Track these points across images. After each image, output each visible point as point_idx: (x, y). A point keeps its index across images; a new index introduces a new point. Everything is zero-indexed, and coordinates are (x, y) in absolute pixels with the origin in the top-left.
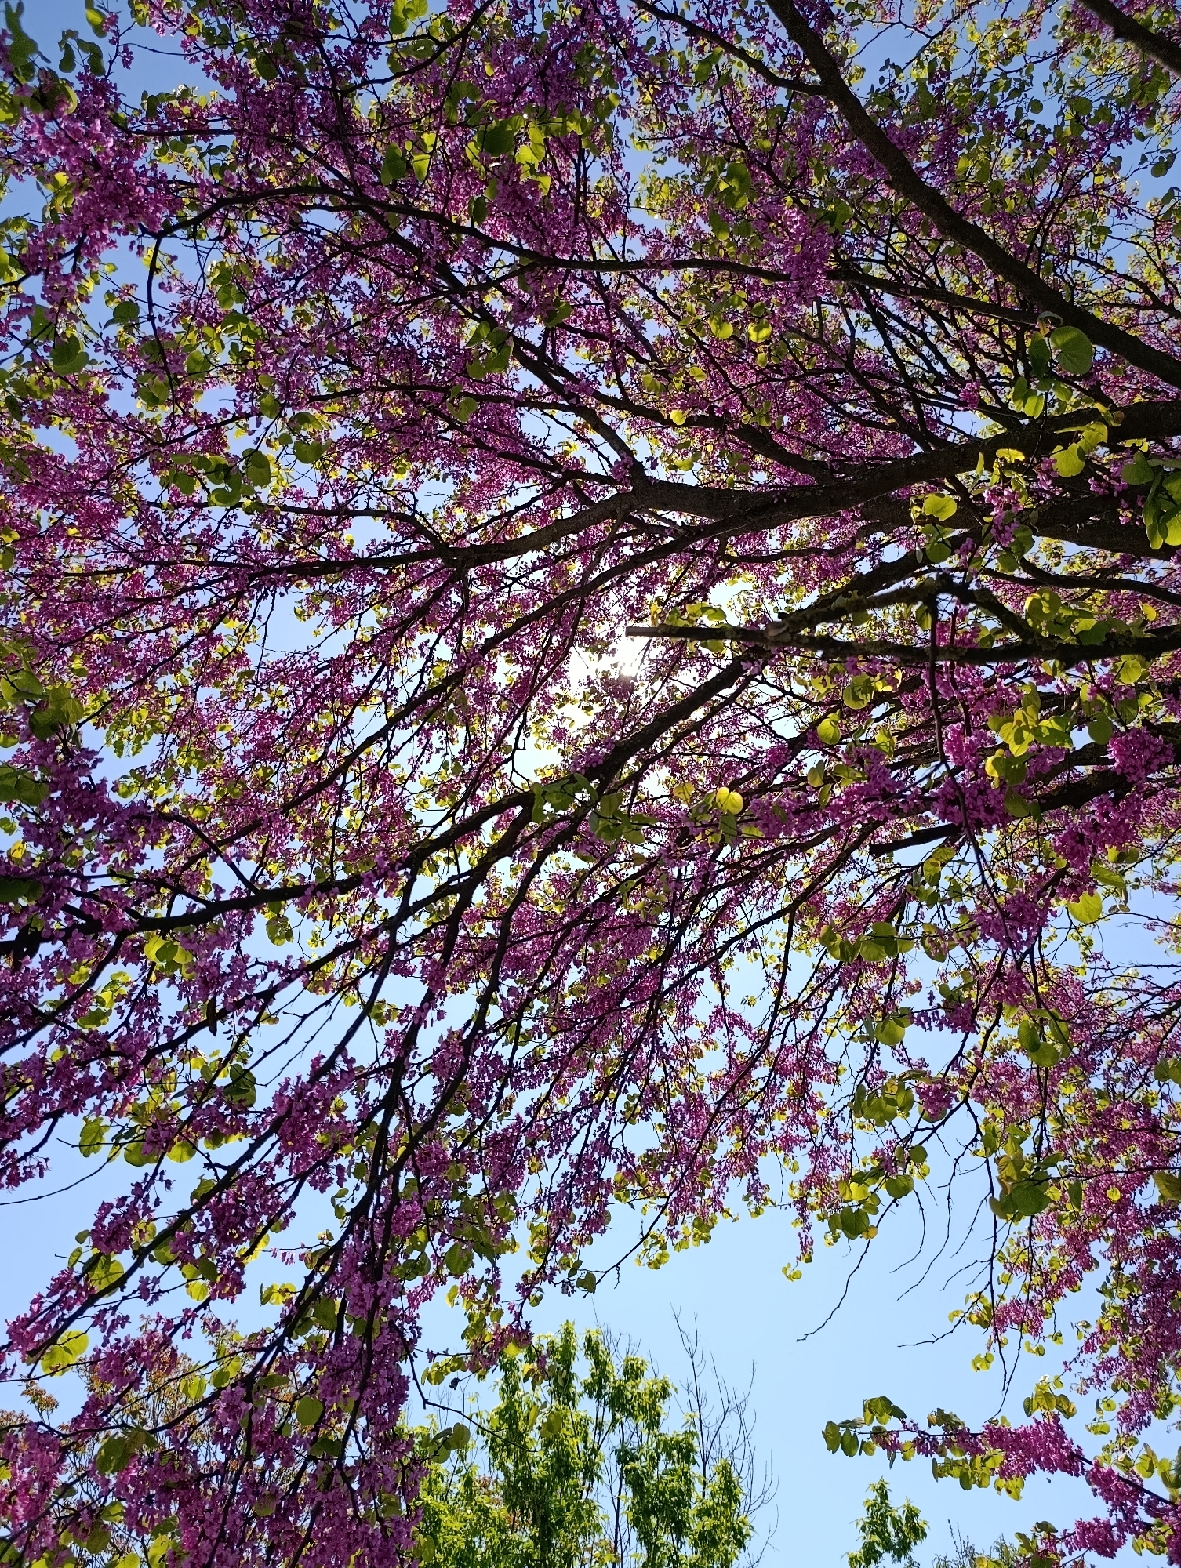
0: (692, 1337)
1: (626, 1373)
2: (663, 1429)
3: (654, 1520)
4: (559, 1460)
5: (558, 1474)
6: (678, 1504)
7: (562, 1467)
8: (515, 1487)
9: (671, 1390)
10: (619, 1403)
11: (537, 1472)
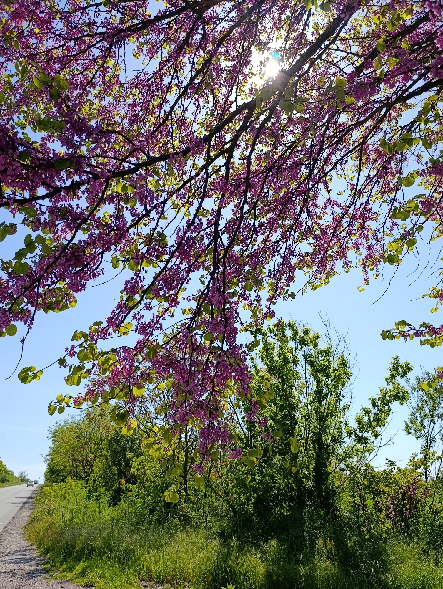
0: (326, 319)
1: (304, 332)
2: (319, 347)
3: (319, 374)
4: (284, 360)
5: (285, 364)
6: (326, 369)
7: (286, 361)
8: (271, 369)
9: (320, 336)
10: (303, 342)
11: (277, 364)
